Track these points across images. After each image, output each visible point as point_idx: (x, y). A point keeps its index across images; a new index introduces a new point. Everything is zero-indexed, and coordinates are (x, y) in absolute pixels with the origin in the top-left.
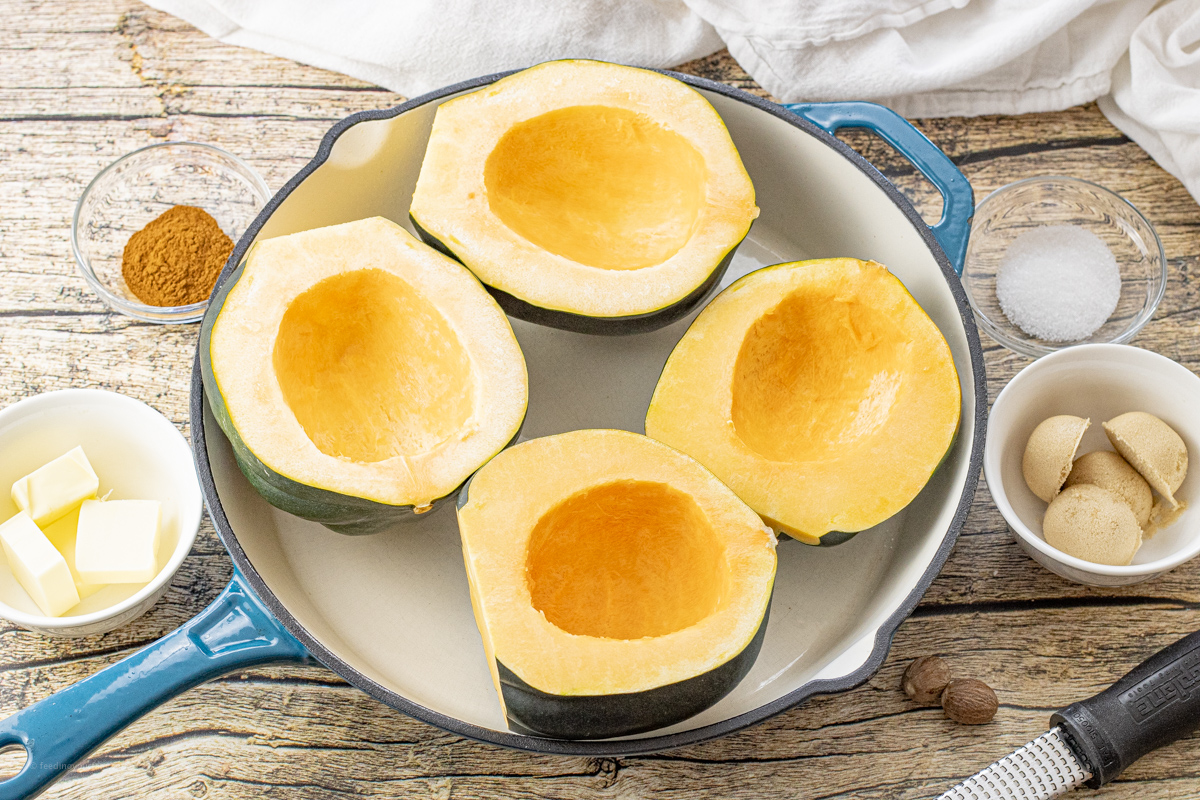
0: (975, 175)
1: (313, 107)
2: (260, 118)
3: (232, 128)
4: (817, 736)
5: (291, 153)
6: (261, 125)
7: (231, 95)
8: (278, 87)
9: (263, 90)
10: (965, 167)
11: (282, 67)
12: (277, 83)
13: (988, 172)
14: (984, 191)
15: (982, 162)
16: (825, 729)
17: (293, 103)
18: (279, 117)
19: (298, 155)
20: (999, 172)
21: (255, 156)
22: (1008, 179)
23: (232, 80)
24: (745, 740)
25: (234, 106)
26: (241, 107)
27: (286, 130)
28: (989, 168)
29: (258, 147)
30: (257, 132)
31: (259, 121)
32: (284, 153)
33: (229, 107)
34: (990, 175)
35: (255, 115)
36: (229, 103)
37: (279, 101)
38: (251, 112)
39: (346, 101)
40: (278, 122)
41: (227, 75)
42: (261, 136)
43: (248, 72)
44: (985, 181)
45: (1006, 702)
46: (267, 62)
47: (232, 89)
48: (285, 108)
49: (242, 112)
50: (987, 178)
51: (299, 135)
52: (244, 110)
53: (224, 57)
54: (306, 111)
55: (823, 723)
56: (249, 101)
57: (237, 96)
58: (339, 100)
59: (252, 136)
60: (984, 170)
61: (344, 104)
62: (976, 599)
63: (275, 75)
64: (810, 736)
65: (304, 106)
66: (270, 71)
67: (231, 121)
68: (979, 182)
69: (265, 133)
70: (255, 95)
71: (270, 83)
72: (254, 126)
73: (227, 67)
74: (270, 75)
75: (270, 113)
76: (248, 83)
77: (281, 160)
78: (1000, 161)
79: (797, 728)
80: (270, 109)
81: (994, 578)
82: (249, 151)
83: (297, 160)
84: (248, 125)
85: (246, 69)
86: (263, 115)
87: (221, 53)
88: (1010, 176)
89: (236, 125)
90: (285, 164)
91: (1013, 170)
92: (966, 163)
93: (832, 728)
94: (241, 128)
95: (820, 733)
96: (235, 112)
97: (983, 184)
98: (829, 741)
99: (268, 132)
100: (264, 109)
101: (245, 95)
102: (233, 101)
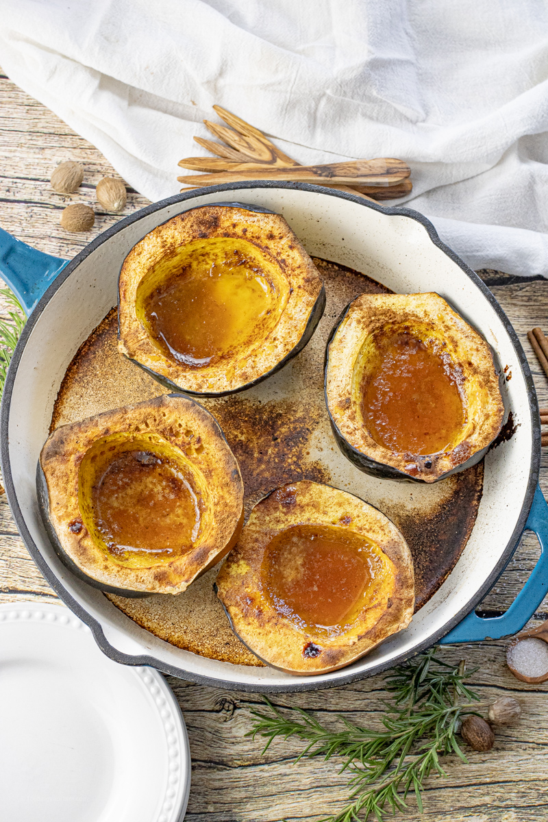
0: (517, 293)
1: (66, 199)
2: (29, 204)
3: (9, 210)
4: (368, 697)
5: (49, 233)
6: (29, 210)
7: (10, 185)
8: (43, 181)
9: (33, 182)
10: (512, 286)
11: (46, 166)
12: (42, 178)
13: (527, 291)
14: (522, 306)
15: (524, 284)
16: (374, 692)
17: (53, 194)
18: (42, 205)
19: (53, 235)
20: (535, 292)
21: (24, 234)
22: (540, 298)
23: (10, 173)
24: (320, 696)
25: (12, 193)
26: (16, 195)
27: (46, 215)
28: (528, 288)
29: (26, 227)
30: (26, 215)
31: (28, 207)
32: (44, 233)
33: (8, 193)
34: (528, 294)
35: (25, 202)
36: (8, 191)
37: (43, 192)
38: (23, 200)
39: (90, 196)
40: (41, 209)
41: (8, 168)
42: (29, 219)
43: (23, 167)
44: (524, 298)
45: (495, 683)
46: (37, 161)
47: (11, 180)
48: (47, 198)
49: (17, 199)
50: (525, 296)
51: (55, 220)
52: (18, 197)
53: (7, 154)
54: (62, 202)
55: (372, 688)
56: (22, 191)
57: (14, 185)
58: (85, 195)
59: (22, 218)
60: (524, 290)
61: (88, 198)
62: (483, 608)
63: (41, 171)
64: (363, 697)
65: (60, 197)
66: (39, 168)
67: (9, 205)
68: (520, 298)
69: (31, 216)
70: (26, 186)
71: (38, 177)
72: (24, 210)
73: (9, 162)
74: (38, 171)
75: (36, 201)
76: (22, 176)
77: (41, 238)
78: (536, 283)
79: (355, 690)
80: (36, 198)
81: (497, 594)
82: (19, 229)
83: (53, 239)
84: (20, 209)
85: (21, 164)
86: (31, 202)
87: (5, 151)
88: (541, 295)
89: (12, 208)
90: (44, 241)
91: (544, 291)
92: (512, 283)
93: (378, 692)
94: (15, 211)
95: (369, 695)
96: (12, 198)
97: (522, 300)
98: (375, 701)
99: (34, 216)
100: (32, 197)
101: (19, 185)
102: (12, 190)
